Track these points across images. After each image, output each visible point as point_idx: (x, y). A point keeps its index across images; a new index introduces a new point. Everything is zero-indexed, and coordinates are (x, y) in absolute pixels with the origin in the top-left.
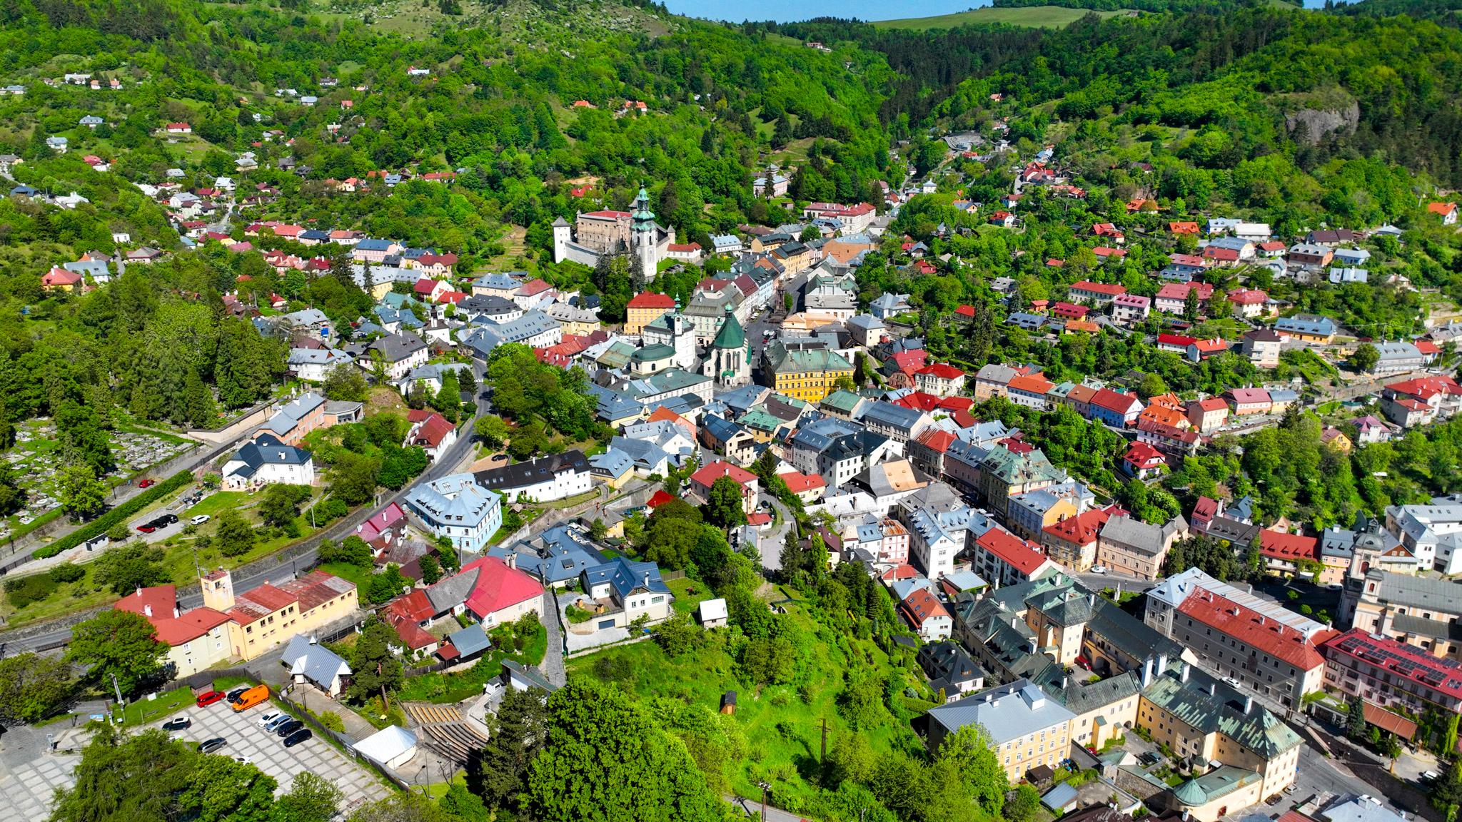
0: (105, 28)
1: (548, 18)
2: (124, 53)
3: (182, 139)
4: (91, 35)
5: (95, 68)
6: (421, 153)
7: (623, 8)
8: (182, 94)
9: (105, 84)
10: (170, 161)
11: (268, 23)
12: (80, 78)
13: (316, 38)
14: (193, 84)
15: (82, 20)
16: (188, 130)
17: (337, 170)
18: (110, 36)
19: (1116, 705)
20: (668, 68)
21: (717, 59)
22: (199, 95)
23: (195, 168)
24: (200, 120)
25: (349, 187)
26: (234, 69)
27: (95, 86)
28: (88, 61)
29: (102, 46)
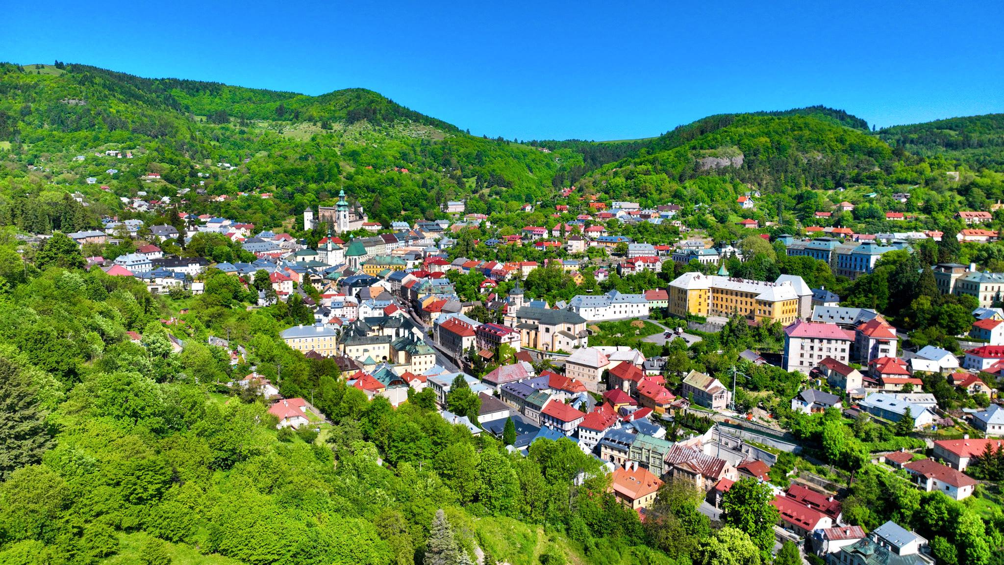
0: (134, 131)
1: (375, 130)
2: (139, 142)
3: (153, 181)
4: (126, 134)
5: (123, 148)
6: (263, 185)
7: (422, 126)
8: (162, 161)
9: (124, 156)
10: (141, 188)
11: (228, 133)
12: (113, 153)
13: (248, 140)
14: (170, 156)
15: (124, 126)
16: (159, 177)
17: (219, 191)
18: (136, 135)
19: (376, 346)
20: (434, 155)
21: (462, 151)
22: (171, 162)
23: (154, 193)
24: (164, 173)
25: (221, 199)
26: (197, 152)
27: (119, 157)
28: (120, 146)
29: (131, 139)
